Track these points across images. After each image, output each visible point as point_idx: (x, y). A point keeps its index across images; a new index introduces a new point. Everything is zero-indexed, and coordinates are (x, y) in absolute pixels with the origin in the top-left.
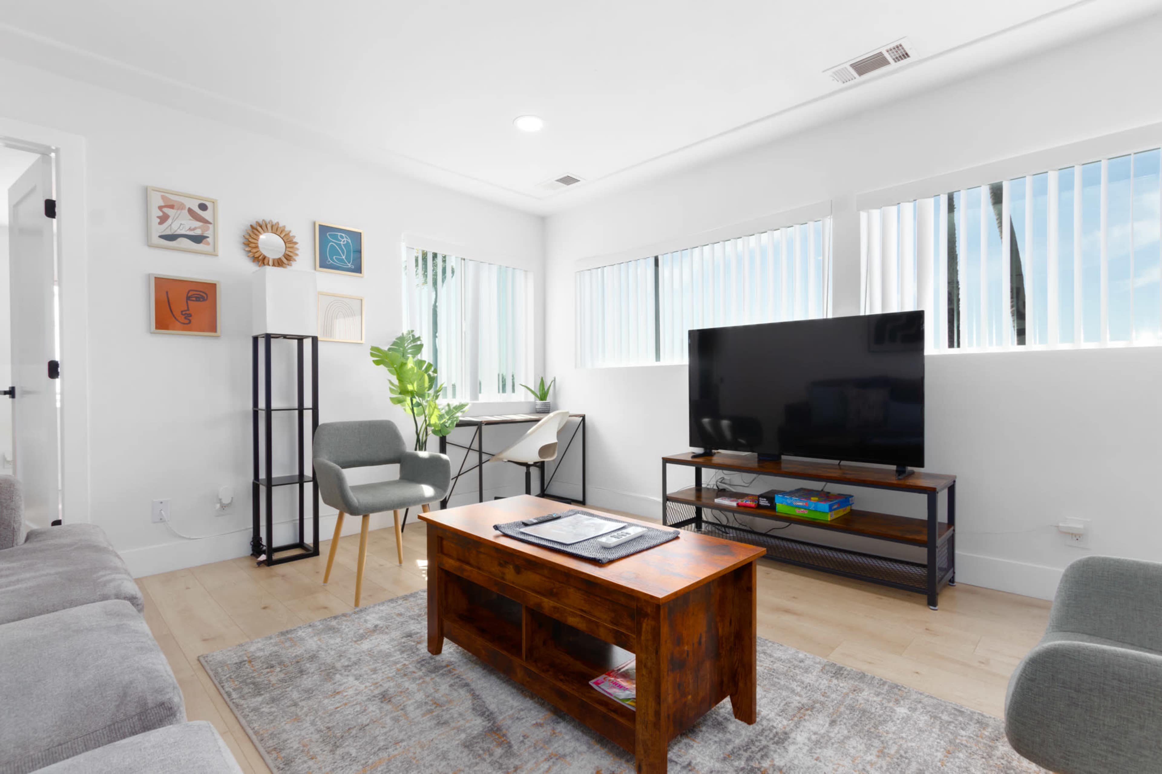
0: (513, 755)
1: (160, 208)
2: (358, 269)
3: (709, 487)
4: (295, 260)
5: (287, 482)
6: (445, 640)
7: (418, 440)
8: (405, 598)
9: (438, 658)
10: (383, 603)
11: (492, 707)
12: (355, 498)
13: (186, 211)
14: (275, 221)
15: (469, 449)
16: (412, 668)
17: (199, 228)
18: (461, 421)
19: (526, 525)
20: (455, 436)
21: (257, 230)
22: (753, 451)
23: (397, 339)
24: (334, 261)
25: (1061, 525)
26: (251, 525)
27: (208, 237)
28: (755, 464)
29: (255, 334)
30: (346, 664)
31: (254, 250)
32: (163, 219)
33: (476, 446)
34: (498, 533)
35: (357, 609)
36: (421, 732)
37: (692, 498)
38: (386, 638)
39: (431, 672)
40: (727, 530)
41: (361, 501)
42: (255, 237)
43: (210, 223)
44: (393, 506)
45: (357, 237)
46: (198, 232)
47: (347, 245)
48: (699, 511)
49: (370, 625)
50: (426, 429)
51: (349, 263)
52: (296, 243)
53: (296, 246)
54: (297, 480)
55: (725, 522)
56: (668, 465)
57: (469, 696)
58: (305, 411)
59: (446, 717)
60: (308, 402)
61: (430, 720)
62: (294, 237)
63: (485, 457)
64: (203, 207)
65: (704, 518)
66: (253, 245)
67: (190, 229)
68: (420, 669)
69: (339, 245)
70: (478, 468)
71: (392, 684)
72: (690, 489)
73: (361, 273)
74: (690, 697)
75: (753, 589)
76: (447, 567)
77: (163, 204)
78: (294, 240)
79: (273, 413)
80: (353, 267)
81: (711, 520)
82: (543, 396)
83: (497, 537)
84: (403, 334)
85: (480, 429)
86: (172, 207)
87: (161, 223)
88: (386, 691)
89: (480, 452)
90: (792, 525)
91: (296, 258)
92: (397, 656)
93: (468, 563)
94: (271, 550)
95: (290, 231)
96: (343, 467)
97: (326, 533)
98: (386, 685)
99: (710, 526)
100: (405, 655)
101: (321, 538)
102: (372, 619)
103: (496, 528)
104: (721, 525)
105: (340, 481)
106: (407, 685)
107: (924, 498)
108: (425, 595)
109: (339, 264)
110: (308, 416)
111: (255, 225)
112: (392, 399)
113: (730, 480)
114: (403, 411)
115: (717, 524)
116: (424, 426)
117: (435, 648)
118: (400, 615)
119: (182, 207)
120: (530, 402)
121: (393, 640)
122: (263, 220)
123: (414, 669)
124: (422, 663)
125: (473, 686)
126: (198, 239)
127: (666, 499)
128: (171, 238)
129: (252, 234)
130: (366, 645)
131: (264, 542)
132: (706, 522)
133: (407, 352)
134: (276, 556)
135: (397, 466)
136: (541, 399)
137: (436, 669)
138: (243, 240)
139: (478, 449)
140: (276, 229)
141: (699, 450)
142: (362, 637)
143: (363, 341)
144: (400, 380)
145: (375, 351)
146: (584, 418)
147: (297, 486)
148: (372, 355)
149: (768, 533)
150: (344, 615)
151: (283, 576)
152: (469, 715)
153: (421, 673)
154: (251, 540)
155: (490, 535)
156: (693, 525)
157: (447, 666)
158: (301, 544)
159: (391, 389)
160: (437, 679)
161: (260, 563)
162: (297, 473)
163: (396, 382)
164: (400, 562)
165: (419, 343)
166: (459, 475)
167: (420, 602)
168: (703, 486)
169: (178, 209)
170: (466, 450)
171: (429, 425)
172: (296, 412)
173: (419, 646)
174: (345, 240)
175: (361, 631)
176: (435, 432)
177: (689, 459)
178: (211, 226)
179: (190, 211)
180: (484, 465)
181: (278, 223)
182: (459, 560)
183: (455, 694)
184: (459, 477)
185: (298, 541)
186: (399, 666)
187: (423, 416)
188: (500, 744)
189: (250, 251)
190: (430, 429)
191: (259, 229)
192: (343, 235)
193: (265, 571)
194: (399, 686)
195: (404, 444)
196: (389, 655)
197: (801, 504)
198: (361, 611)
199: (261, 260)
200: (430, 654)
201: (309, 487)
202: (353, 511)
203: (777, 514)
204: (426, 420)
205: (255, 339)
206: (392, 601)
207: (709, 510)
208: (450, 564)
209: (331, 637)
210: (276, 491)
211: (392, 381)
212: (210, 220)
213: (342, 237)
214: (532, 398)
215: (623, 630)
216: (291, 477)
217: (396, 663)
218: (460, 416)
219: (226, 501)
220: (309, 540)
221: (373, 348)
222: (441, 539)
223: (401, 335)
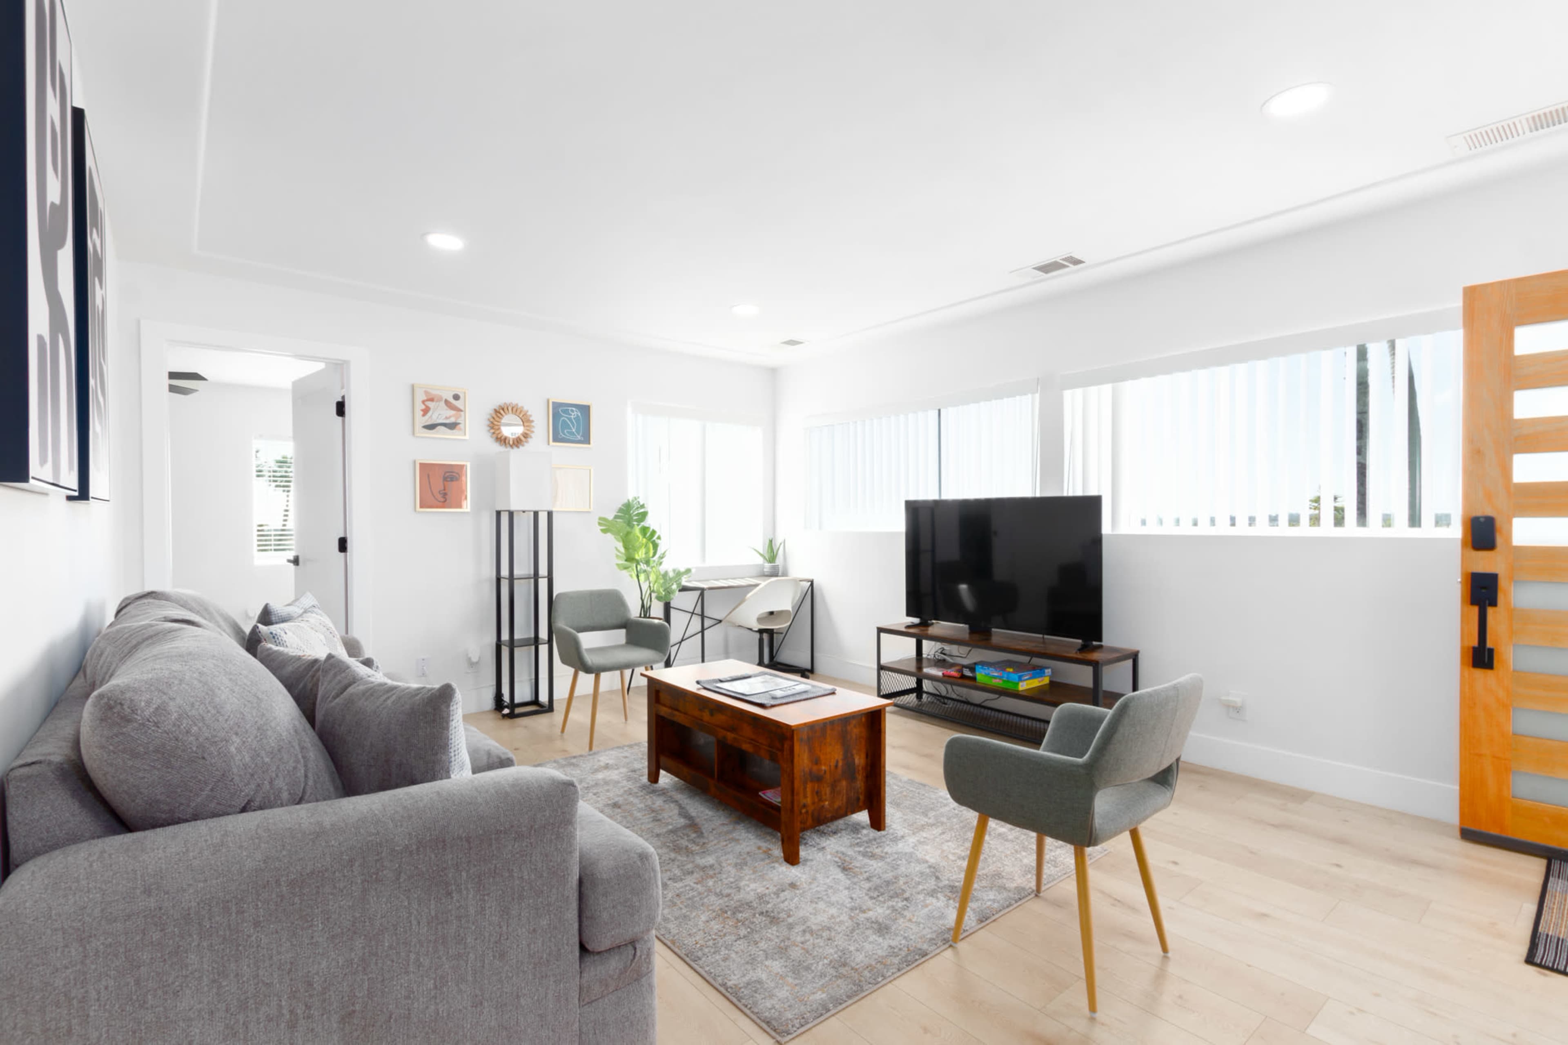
0: (703, 837)
1: (423, 402)
2: (586, 440)
3: (929, 657)
4: (531, 437)
5: (525, 643)
6: (662, 772)
7: (643, 606)
8: (631, 746)
9: (656, 785)
10: (612, 749)
11: (694, 814)
12: (590, 659)
13: (443, 404)
14: (514, 402)
15: (693, 613)
16: (635, 790)
17: (453, 416)
18: (683, 586)
19: (721, 681)
20: (680, 600)
21: (500, 413)
22: (965, 623)
23: (623, 505)
24: (564, 434)
25: (1223, 698)
26: (494, 683)
27: (459, 424)
28: (966, 636)
29: (499, 509)
30: (586, 786)
31: (497, 432)
32: (426, 411)
33: (698, 610)
34: (699, 686)
35: (591, 753)
36: (642, 824)
37: (912, 668)
38: (616, 772)
39: (650, 793)
40: (946, 701)
41: (594, 662)
42: (497, 419)
43: (461, 411)
44: (621, 667)
45: (585, 410)
46: (452, 420)
47: (577, 418)
48: (919, 682)
49: (602, 764)
50: (650, 595)
51: (579, 434)
52: (532, 421)
53: (533, 424)
54: (532, 642)
55: (944, 693)
56: (882, 635)
57: (677, 807)
58: (540, 580)
59: (660, 817)
60: (543, 570)
61: (648, 818)
62: (531, 416)
63: (707, 623)
64: (456, 397)
65: (925, 688)
66: (497, 427)
67: (447, 418)
68: (641, 791)
69: (570, 420)
70: (700, 634)
71: (621, 799)
72: (909, 660)
73: (589, 443)
74: (827, 803)
75: (883, 730)
76: (662, 714)
77: (425, 398)
78: (531, 419)
79: (515, 581)
80: (583, 439)
81: (932, 690)
82: (772, 558)
83: (699, 689)
84: (629, 501)
85: (702, 595)
86: (432, 400)
87: (424, 415)
88: (617, 802)
89: (703, 616)
90: (1002, 697)
91: (532, 435)
92: (625, 783)
93: (677, 710)
94: (513, 705)
95: (527, 411)
96: (578, 632)
97: (561, 692)
98: (617, 799)
99: (931, 697)
100: (630, 783)
101: (556, 696)
102: (604, 759)
103: (698, 682)
104: (940, 696)
105: (576, 644)
106: (632, 799)
107: (1089, 670)
108: (646, 745)
109: (571, 437)
110: (543, 584)
111: (498, 409)
112: (617, 565)
113: (950, 650)
114: (629, 577)
115: (938, 695)
116: (649, 592)
117: (654, 778)
118: (626, 757)
119: (440, 399)
120: (757, 565)
121: (621, 773)
122: (505, 403)
123: (637, 791)
124: (643, 787)
125: (681, 802)
126: (452, 426)
127: (881, 668)
128: (431, 427)
129: (495, 417)
130: (600, 776)
131: (506, 698)
132: (927, 693)
133: (632, 518)
134: (518, 711)
135: (622, 632)
136: (770, 562)
137: (654, 791)
138: (488, 423)
139: (700, 613)
140: (516, 410)
141: (916, 620)
142: (596, 771)
143: (592, 509)
144: (626, 548)
145: (602, 521)
146: (812, 582)
147: (533, 647)
148: (600, 524)
149: (983, 704)
150: (581, 756)
151: (526, 727)
152: (676, 817)
153: (642, 794)
154: (494, 695)
155: (693, 688)
156: (915, 694)
157: (661, 790)
158: (536, 702)
159: (617, 556)
160: (654, 798)
161: (504, 716)
162: (532, 635)
163: (622, 550)
164: (626, 719)
165: (642, 510)
166: (682, 640)
167: (642, 749)
168: (924, 656)
169: (437, 401)
170: (690, 615)
171: (653, 591)
172: (532, 580)
173: (641, 778)
174: (575, 413)
175: (595, 767)
176: (659, 598)
177: (903, 629)
178: (462, 413)
179: (447, 402)
180: (706, 632)
181: (517, 405)
182: (671, 708)
183: (667, 806)
184: (683, 643)
185: (534, 699)
186: (626, 789)
187: (648, 582)
188: (695, 832)
189: (494, 433)
190: (654, 595)
191: (502, 412)
192: (574, 409)
193: (508, 722)
194: (626, 800)
195: (629, 611)
196: (618, 782)
197: (996, 674)
198: (595, 754)
199: (502, 440)
200: (649, 783)
201: (543, 649)
202: (588, 670)
203: (977, 684)
204: (650, 587)
205: (498, 513)
206: (618, 747)
207: (930, 682)
208: (664, 711)
209: (572, 770)
210: (517, 651)
211: (619, 548)
212: (462, 408)
213: (573, 411)
214: (760, 560)
215: (774, 751)
216: (529, 639)
217: (623, 787)
218: (685, 582)
219: (475, 660)
220: (543, 698)
221: (600, 519)
222: (657, 692)
223: (626, 501)
